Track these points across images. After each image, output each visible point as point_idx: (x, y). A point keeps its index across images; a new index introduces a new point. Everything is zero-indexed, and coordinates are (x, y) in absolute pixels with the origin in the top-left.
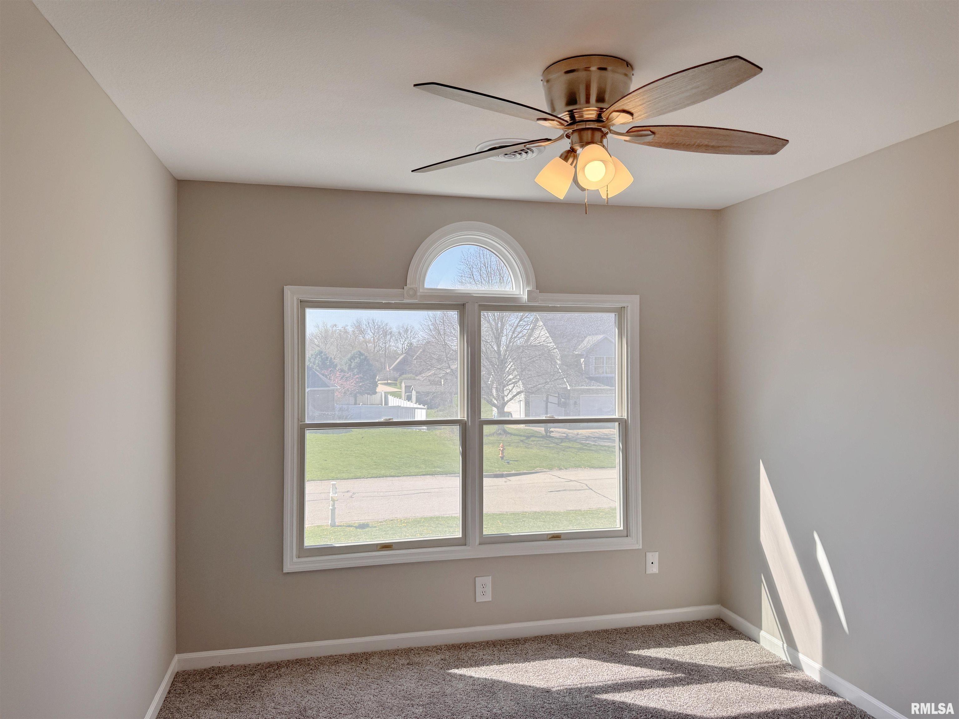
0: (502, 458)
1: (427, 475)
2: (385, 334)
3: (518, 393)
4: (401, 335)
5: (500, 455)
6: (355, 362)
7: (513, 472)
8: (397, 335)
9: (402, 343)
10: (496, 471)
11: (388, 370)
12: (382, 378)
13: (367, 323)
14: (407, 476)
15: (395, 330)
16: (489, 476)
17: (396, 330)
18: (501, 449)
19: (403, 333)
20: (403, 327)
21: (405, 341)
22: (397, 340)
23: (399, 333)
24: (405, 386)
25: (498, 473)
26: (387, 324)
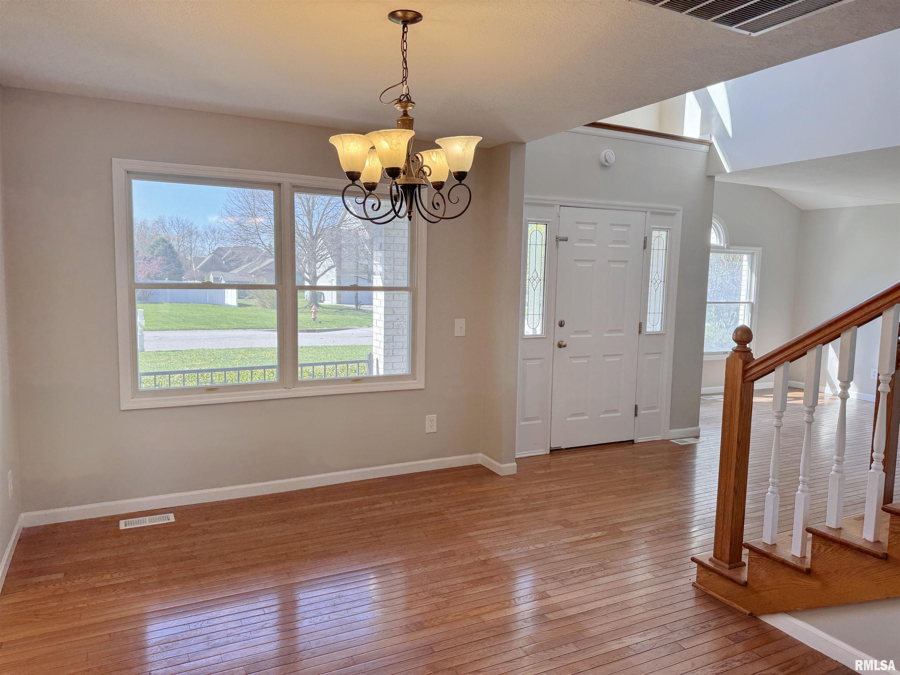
0: (314, 319)
1: (239, 329)
2: (191, 234)
3: (330, 268)
4: (207, 236)
5: (313, 317)
6: (158, 249)
7: (325, 328)
8: (203, 235)
9: (209, 243)
10: (309, 328)
11: (194, 269)
12: (188, 277)
13: (170, 221)
14: (218, 329)
15: (200, 229)
16: (303, 331)
17: (202, 230)
18: (314, 311)
19: (210, 233)
20: (210, 227)
21: (212, 241)
22: (203, 240)
23: (206, 233)
24: (214, 278)
25: (310, 329)
26: (192, 224)
